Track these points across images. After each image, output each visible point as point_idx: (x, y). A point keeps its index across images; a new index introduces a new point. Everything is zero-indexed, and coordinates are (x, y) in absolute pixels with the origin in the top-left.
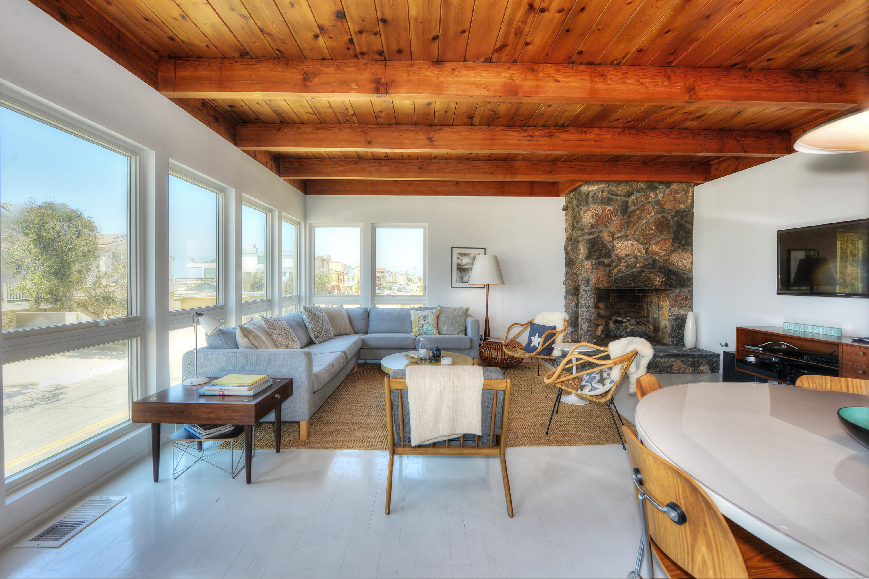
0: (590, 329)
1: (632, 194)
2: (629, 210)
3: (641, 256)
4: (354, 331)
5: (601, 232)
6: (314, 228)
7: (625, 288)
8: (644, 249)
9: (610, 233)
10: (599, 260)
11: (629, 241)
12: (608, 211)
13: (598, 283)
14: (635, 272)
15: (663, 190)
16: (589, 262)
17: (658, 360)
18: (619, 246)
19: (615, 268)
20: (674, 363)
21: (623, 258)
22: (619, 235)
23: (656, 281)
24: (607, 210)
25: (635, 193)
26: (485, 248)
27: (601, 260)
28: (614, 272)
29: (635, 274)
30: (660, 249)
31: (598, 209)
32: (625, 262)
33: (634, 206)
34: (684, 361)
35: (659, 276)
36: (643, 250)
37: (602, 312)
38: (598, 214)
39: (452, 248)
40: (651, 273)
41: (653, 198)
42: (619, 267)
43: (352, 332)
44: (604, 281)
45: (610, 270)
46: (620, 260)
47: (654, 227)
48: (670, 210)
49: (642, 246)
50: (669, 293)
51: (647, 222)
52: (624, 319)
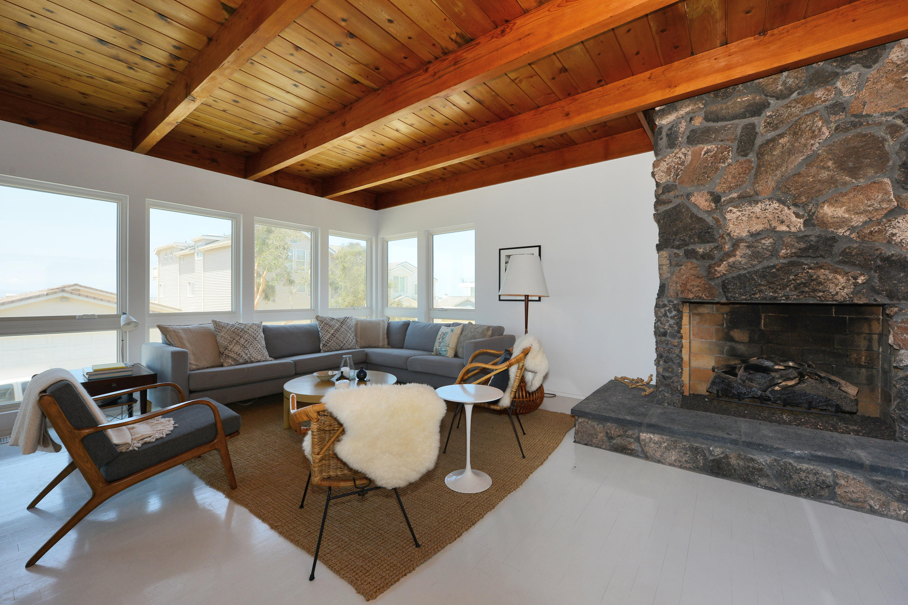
0: (667, 374)
1: (765, 105)
2: (759, 141)
3: (789, 232)
4: (388, 344)
5: (688, 196)
6: (387, 242)
7: (746, 300)
8: (797, 215)
9: (711, 195)
10: (686, 248)
11: (760, 204)
12: (706, 153)
13: (682, 292)
14: (774, 267)
15: (856, 75)
16: (665, 253)
17: (790, 464)
18: (735, 216)
19: (722, 261)
20: (842, 482)
21: (741, 240)
22: (735, 195)
23: (837, 285)
24: (703, 153)
25: (772, 101)
26: (539, 247)
27: (691, 247)
28: (722, 268)
29: (774, 270)
30: (848, 211)
31: (680, 155)
32: (748, 247)
33: (774, 130)
34: (879, 482)
35: (846, 273)
36: (794, 218)
37: (742, 348)
38: (682, 163)
39: (500, 250)
40: (821, 267)
41: (824, 101)
42: (731, 260)
43: (386, 346)
44: (698, 286)
45: (710, 267)
46: (736, 243)
47: (830, 164)
48: (887, 114)
49: (793, 209)
50: (892, 314)
51: (809, 157)
52: (777, 365)
